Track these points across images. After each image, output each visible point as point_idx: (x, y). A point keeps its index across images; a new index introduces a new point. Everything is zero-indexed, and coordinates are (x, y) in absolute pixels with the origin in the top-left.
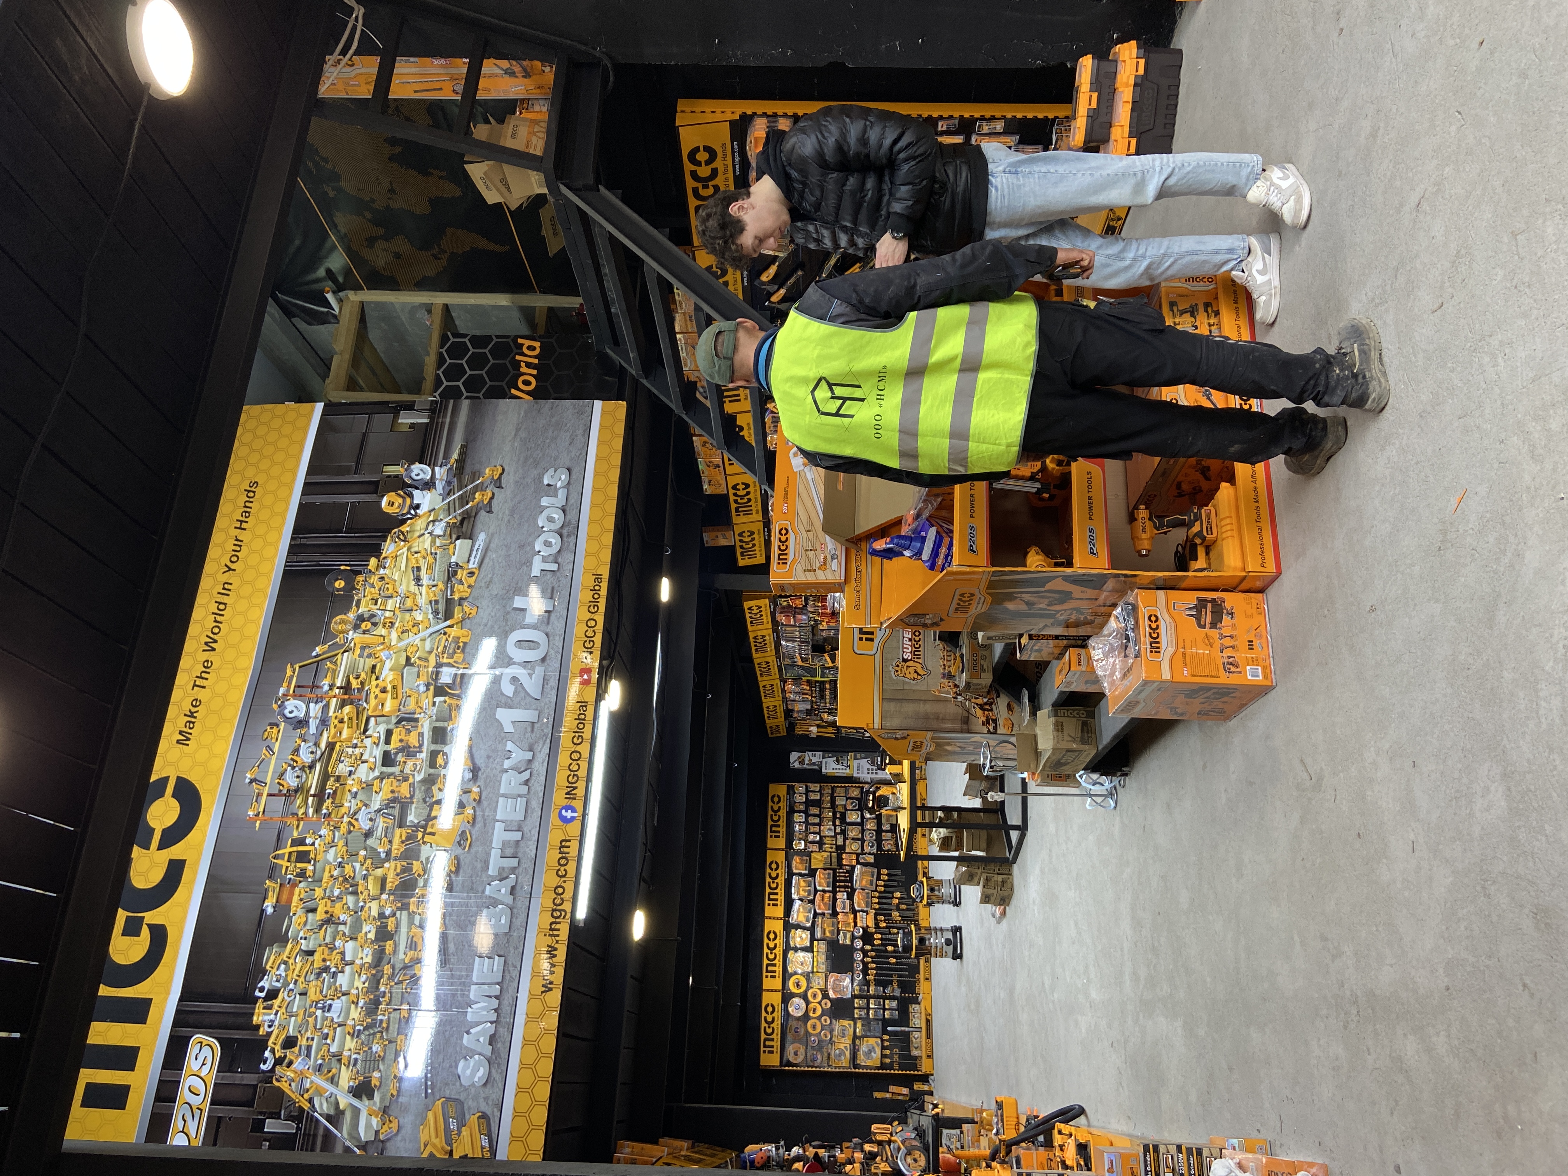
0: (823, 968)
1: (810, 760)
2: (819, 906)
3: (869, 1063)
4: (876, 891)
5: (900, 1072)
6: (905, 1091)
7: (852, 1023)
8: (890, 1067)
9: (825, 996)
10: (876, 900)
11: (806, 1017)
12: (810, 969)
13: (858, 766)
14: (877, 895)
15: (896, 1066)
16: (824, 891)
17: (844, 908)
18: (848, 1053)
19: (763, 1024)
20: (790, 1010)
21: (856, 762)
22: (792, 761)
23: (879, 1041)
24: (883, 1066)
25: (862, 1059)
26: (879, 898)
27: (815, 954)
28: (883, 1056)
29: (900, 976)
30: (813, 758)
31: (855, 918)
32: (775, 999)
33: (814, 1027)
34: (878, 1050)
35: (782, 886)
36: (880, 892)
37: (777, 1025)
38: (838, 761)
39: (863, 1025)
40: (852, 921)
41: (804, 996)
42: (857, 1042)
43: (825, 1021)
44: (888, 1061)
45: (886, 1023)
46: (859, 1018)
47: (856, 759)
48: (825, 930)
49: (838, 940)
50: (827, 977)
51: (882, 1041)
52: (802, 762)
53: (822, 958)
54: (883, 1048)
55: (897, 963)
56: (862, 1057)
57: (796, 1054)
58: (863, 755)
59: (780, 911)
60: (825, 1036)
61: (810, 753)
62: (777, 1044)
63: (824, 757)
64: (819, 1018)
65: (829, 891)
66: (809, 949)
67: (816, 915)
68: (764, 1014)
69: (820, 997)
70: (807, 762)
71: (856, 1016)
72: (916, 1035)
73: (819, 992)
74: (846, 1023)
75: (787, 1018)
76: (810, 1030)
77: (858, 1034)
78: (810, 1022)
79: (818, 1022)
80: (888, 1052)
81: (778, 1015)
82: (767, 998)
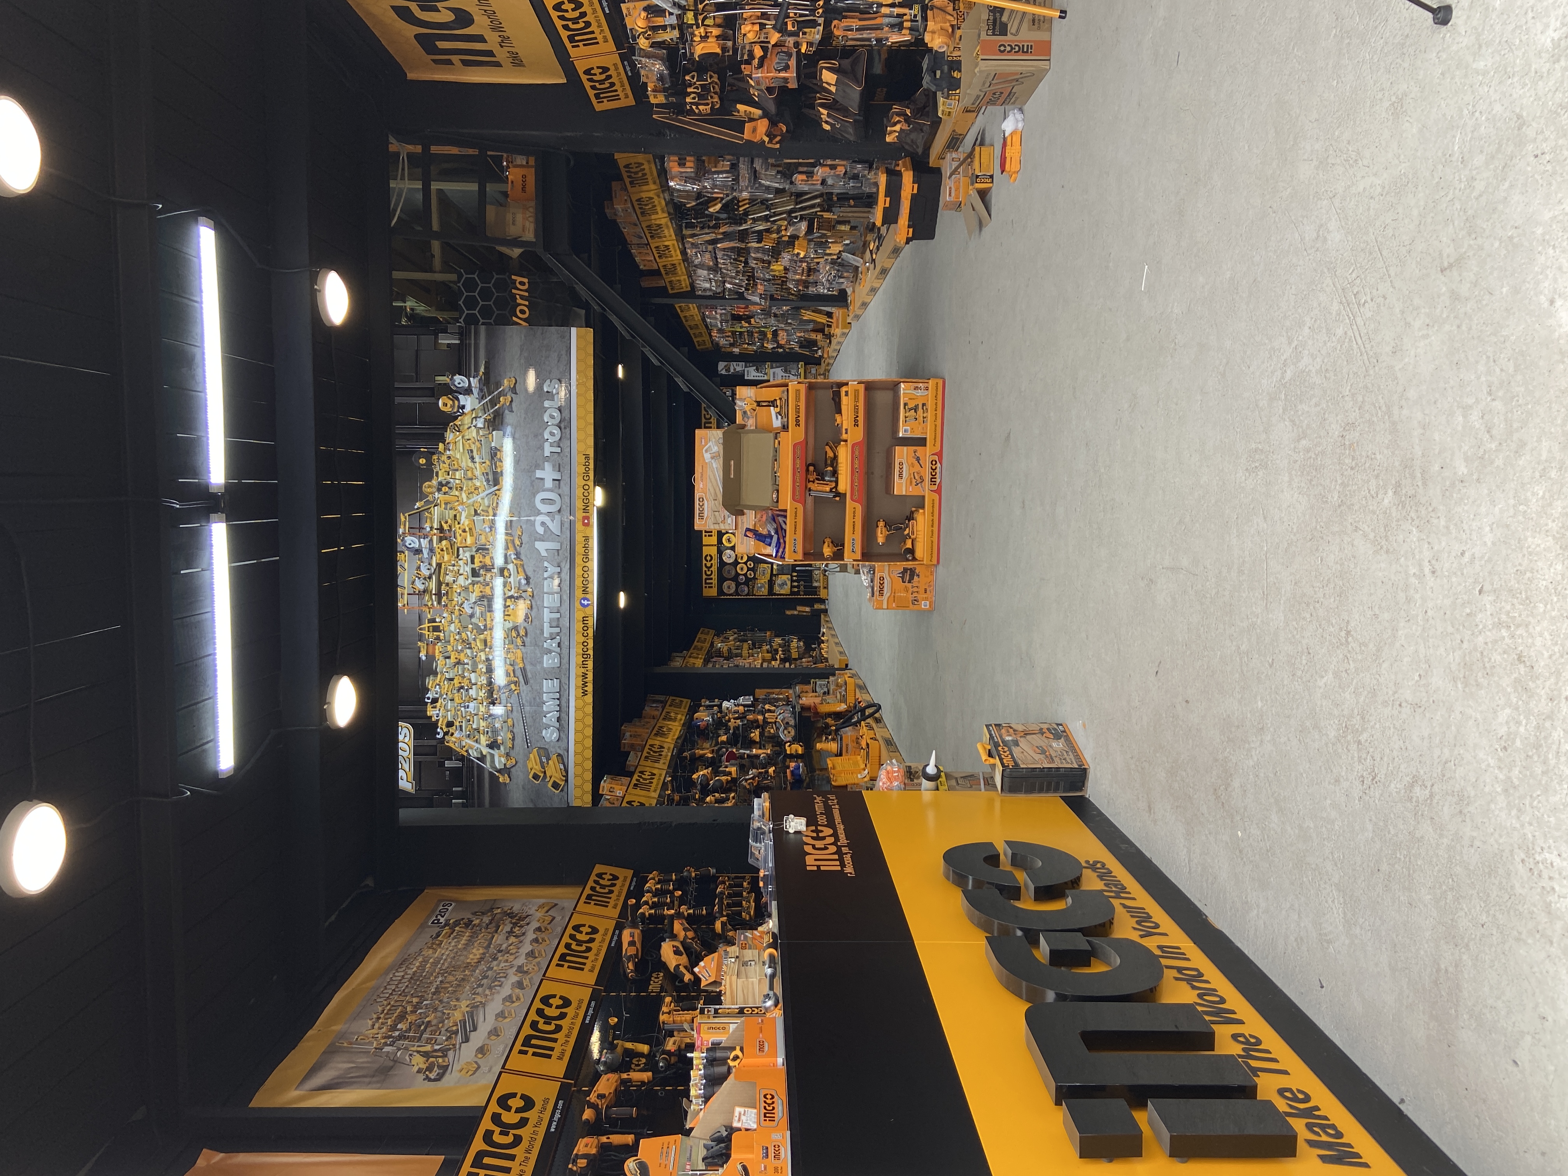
1: (735, 369)
3: (782, 592)
5: (804, 597)
6: (808, 609)
8: (798, 593)
11: (736, 563)
13: (774, 373)
15: (802, 593)
18: (767, 586)
19: (704, 569)
20: (724, 558)
21: (772, 371)
22: (720, 368)
23: (789, 577)
24: (792, 593)
25: (777, 589)
28: (792, 587)
30: (737, 367)
32: (713, 551)
33: (742, 569)
34: (789, 583)
37: (714, 569)
38: (757, 369)
42: (774, 578)
43: (751, 564)
44: (796, 590)
47: (772, 368)
51: (792, 576)
52: (728, 370)
54: (792, 581)
57: (729, 587)
58: (778, 364)
60: (751, 574)
61: (735, 363)
62: (715, 581)
63: (746, 367)
64: (745, 563)
68: (704, 562)
70: (732, 371)
72: (817, 572)
75: (722, 564)
76: (739, 571)
77: (774, 573)
78: (739, 566)
79: (745, 566)
80: (796, 584)
81: (715, 562)
82: (706, 551)
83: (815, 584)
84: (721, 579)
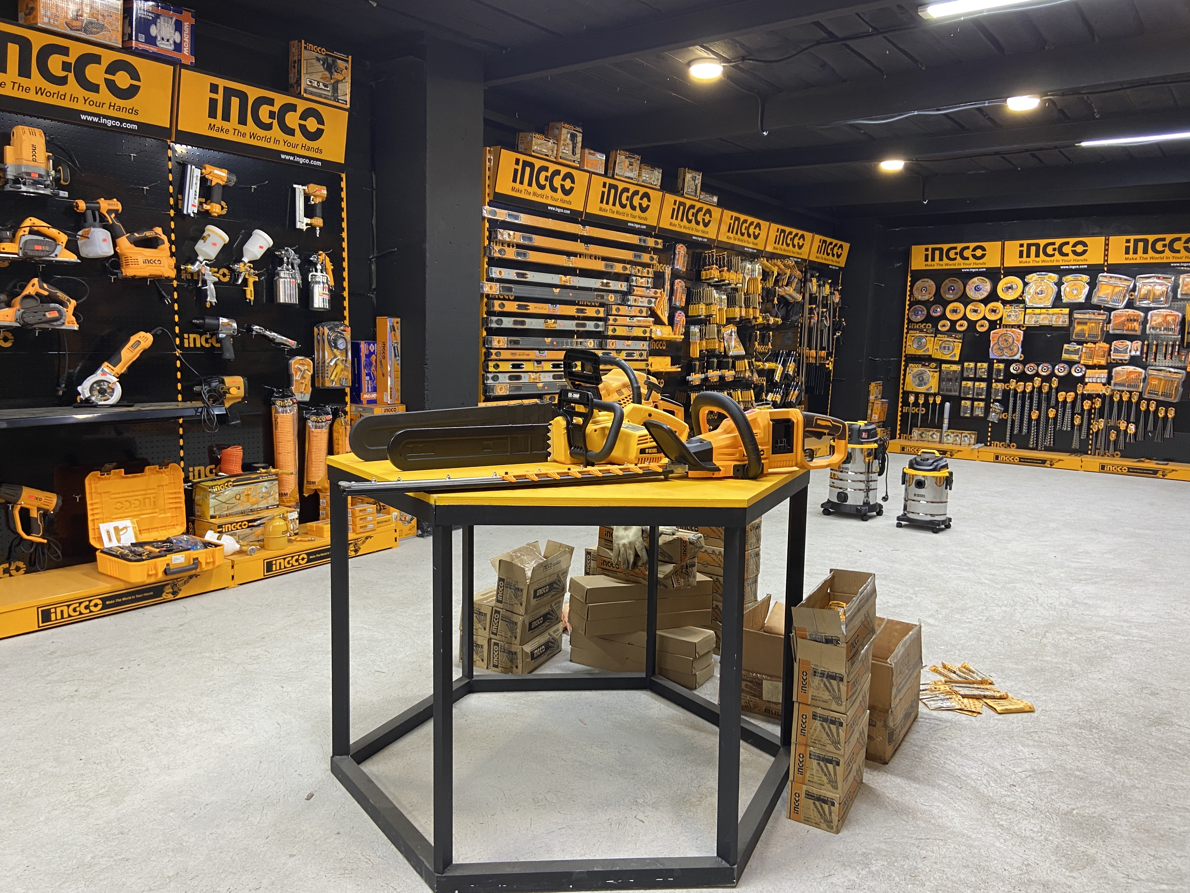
0: (1031, 321)
2: (1121, 316)
3: (909, 378)
4: (1141, 398)
5: (899, 414)
7: (957, 359)
8: (906, 403)
9: (993, 325)
10: (1125, 398)
11: (965, 300)
12: (1029, 304)
14: (1134, 400)
15: (905, 410)
16: (1145, 322)
17: (1117, 351)
18: (921, 352)
20: (975, 279)
23: (935, 391)
24: (906, 394)
25: (915, 369)
26: (1129, 401)
27: (1051, 311)
28: (917, 395)
29: (1013, 421)
31: (1101, 367)
33: (955, 311)
34: (922, 389)
35: (1157, 259)
36: (1138, 403)
39: (955, 372)
40: (1095, 362)
41: (993, 297)
42: (933, 365)
43: (961, 325)
44: (912, 400)
45: (956, 401)
46: (963, 367)
48: (1086, 323)
49: (1069, 342)
50: (1019, 327)
51: (935, 395)
53: (1044, 320)
54: (927, 395)
55: (1030, 420)
57: (924, 289)
59: (1117, 257)
60: (944, 326)
64: (965, 317)
65: (1144, 329)
66: (1058, 302)
67: (1110, 310)
68: (972, 245)
69: (992, 317)
71: (966, 364)
72: (936, 437)
73: (999, 316)
74: (957, 352)
75: (966, 276)
76: (950, 307)
77: (943, 366)
78: (960, 306)
79: (960, 315)
80: (921, 401)
81: (971, 265)
82: (993, 248)
83: (916, 432)
84: (938, 276)
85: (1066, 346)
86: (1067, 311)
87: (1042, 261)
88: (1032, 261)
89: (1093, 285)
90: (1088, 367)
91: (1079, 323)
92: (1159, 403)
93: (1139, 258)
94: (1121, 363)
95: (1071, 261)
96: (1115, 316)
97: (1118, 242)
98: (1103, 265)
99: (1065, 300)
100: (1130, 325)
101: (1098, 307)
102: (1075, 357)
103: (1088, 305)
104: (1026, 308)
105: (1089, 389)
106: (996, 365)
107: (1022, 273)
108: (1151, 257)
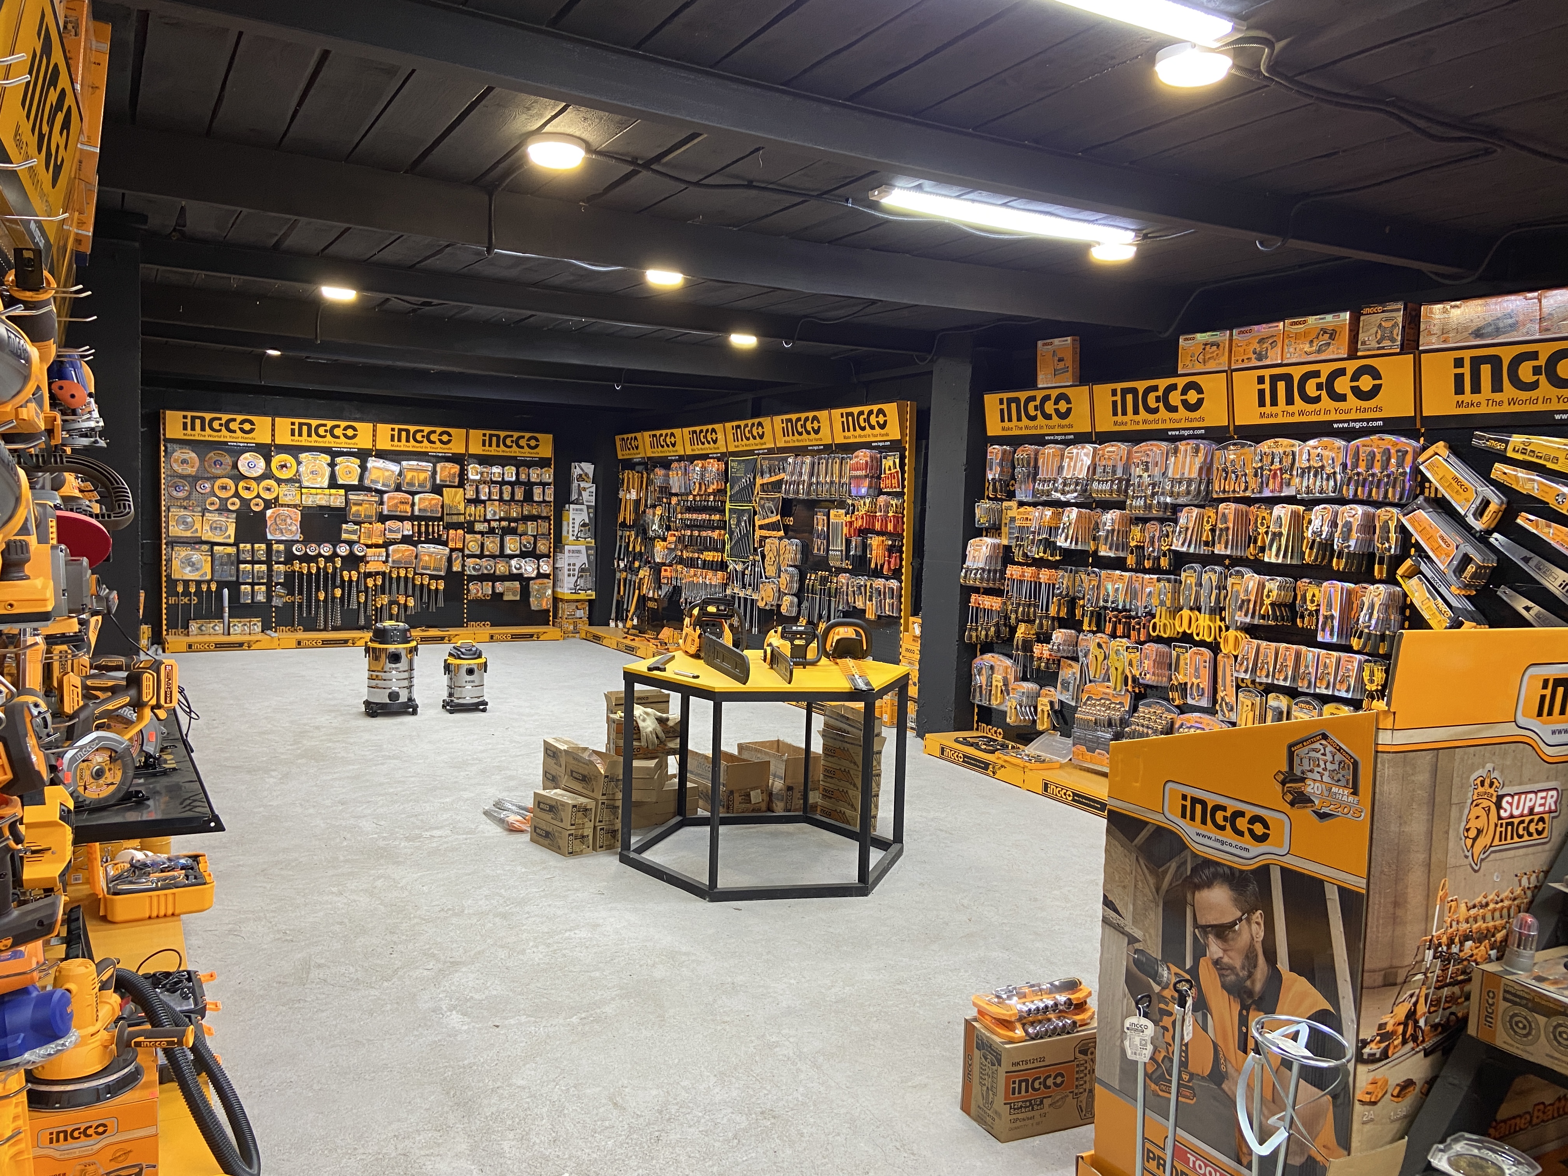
0: (308, 501)
1: (584, 489)
2: (393, 498)
3: (176, 564)
4: (415, 574)
5: (164, 606)
7: (232, 540)
8: (171, 591)
9: (268, 504)
10: (402, 573)
11: (236, 476)
12: (305, 484)
13: (579, 552)
14: (410, 576)
15: (172, 600)
16: (413, 505)
17: (391, 531)
18: (188, 534)
20: (247, 455)
21: (583, 548)
22: (583, 464)
23: (209, 577)
24: (172, 582)
25: (181, 553)
26: (406, 578)
27: (327, 491)
28: (186, 583)
29: (300, 605)
30: (588, 494)
31: (377, 546)
32: (262, 435)
33: (224, 488)
34: (193, 576)
35: (419, 448)
36: (413, 579)
38: (584, 525)
39: (229, 555)
40: (374, 541)
41: (267, 475)
42: (206, 547)
43: (233, 504)
44: (180, 589)
45: (234, 587)
46: (238, 550)
47: (588, 548)
48: (361, 505)
49: (347, 523)
50: (295, 506)
51: (209, 582)
52: (580, 478)
53: (322, 500)
54: (198, 583)
55: (318, 601)
56: (183, 554)
57: (184, 462)
58: (592, 558)
59: (384, 444)
60: (213, 503)
61: (593, 489)
62: (197, 435)
63: (588, 507)
64: (237, 494)
65: (413, 510)
66: (333, 484)
67: (381, 493)
68: (240, 418)
69: (267, 496)
70: (583, 485)
71: (242, 545)
72: (219, 628)
73: (274, 495)
74: (231, 531)
75: (236, 450)
76: (219, 482)
77: (216, 548)
78: (230, 483)
79: (231, 493)
80: (193, 590)
81: (239, 438)
82: (262, 423)
83: (194, 626)
84: (200, 447)
85: (344, 526)
86: (342, 492)
87: (314, 441)
88: (304, 441)
89: (363, 468)
90: (368, 546)
91: (355, 504)
92: (432, 577)
93: (403, 446)
94: (393, 542)
95: (342, 444)
96: (389, 498)
97: (385, 430)
98: (372, 450)
99: (340, 482)
100: (402, 507)
101: (369, 490)
102: (354, 537)
103: (360, 487)
104: (301, 487)
105: (371, 568)
106: (275, 546)
107: (295, 451)
108: (412, 446)
